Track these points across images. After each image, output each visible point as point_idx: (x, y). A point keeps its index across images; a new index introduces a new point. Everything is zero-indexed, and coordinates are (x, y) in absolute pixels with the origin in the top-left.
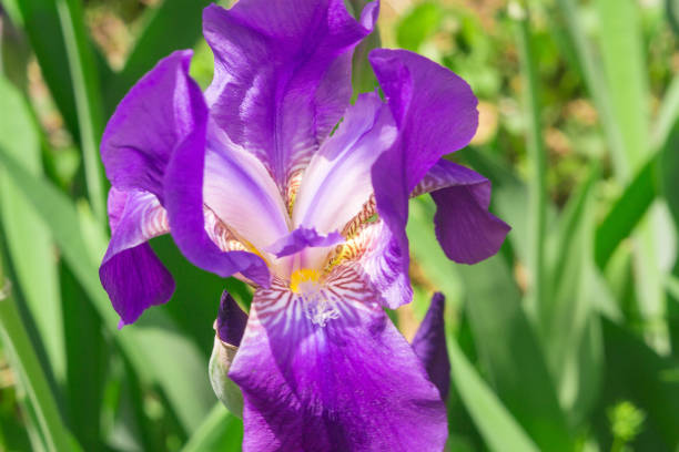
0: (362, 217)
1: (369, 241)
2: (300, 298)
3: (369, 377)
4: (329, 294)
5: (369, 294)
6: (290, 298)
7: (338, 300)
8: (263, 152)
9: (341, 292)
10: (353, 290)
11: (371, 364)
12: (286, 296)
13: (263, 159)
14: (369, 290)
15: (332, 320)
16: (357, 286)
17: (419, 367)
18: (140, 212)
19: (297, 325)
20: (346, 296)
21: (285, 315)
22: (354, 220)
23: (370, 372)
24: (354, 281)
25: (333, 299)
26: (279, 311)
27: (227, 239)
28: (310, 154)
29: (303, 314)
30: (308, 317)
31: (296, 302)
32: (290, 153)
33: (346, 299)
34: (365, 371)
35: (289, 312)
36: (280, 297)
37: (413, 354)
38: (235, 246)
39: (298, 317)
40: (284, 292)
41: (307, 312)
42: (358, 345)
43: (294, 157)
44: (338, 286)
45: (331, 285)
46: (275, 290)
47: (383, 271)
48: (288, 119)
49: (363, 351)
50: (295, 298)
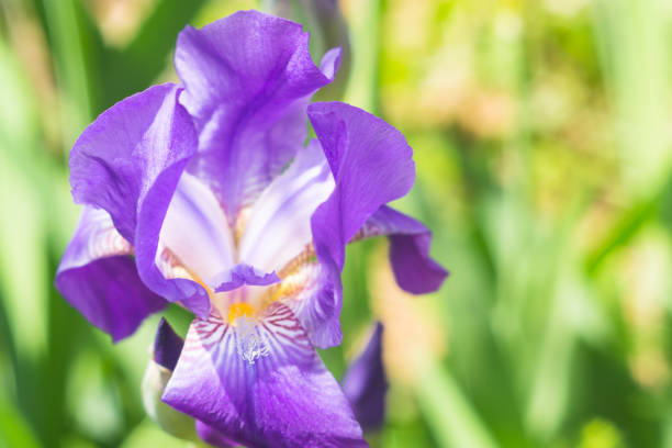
0: (305, 256)
1: (307, 280)
2: (235, 333)
3: (295, 413)
4: (263, 330)
5: (301, 332)
6: (225, 331)
7: (270, 336)
8: (216, 184)
9: (274, 329)
10: (286, 327)
11: (297, 401)
12: (221, 329)
13: (215, 190)
14: (301, 328)
15: (263, 357)
16: (291, 323)
17: (345, 406)
18: (90, 232)
19: (228, 360)
20: (278, 333)
21: (218, 349)
22: (296, 259)
23: (297, 409)
24: (288, 318)
25: (267, 336)
26: (214, 343)
27: (173, 266)
28: (261, 190)
29: (236, 349)
30: (240, 352)
31: (229, 337)
32: (242, 187)
33: (277, 336)
34: (293, 408)
35: (223, 346)
36: (215, 330)
37: (339, 392)
38: (178, 273)
39: (231, 351)
40: (219, 325)
41: (239, 348)
42: (286, 381)
43: (247, 191)
44: (272, 322)
45: (266, 321)
46: (211, 323)
47: (315, 311)
48: (244, 154)
49: (291, 388)
50: (230, 331)
